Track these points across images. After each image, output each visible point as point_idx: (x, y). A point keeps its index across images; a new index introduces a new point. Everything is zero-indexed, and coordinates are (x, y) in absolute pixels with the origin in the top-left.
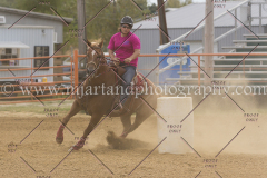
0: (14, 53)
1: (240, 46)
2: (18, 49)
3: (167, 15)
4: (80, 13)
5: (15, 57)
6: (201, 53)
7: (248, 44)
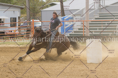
1: (97, 17)
2: (4, 19)
7: (100, 16)
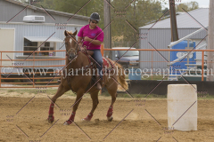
0: (51, 46)
2: (55, 43)
3: (177, 17)
4: (106, 14)
5: (52, 49)
6: (204, 49)
